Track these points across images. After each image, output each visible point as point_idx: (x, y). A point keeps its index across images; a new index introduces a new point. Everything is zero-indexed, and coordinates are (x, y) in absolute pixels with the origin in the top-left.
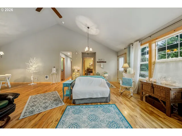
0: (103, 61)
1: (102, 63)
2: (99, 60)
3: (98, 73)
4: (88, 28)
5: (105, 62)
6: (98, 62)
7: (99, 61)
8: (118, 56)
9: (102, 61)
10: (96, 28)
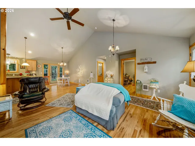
0: (149, 60)
1: (146, 65)
2: (141, 60)
3: (138, 80)
4: (114, 20)
5: (155, 62)
6: (139, 64)
7: (140, 62)
8: (190, 47)
9: (146, 61)
10: (121, 15)
